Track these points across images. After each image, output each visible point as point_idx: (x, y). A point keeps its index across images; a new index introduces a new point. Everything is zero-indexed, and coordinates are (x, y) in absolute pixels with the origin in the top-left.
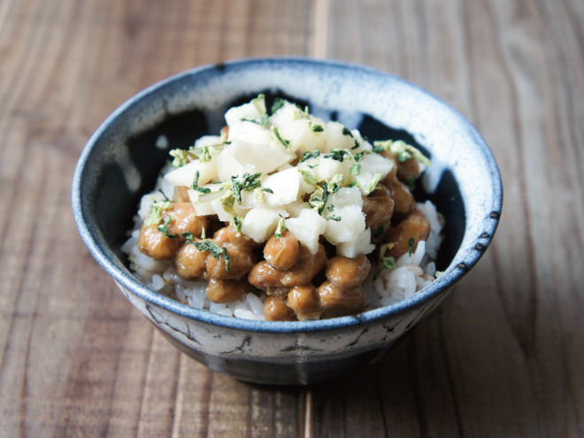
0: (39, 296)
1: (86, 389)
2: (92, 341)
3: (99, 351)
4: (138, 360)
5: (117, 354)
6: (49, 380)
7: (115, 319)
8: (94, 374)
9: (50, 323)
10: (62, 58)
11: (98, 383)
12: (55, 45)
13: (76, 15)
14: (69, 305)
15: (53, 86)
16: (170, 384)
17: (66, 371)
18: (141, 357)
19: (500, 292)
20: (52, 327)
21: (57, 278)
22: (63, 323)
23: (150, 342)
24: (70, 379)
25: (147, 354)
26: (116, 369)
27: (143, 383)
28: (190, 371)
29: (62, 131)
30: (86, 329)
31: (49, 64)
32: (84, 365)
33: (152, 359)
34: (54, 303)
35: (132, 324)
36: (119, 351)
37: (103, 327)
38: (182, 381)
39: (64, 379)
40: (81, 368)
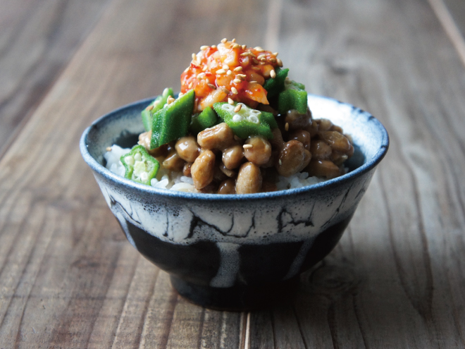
0: (34, 286)
1: (67, 337)
2: (74, 310)
3: (79, 316)
4: (111, 322)
5: (94, 317)
6: (38, 333)
7: (93, 299)
8: (74, 328)
9: (41, 300)
11: (78, 334)
14: (57, 291)
17: (52, 327)
18: (113, 320)
20: (43, 303)
21: (49, 276)
22: (52, 301)
23: (121, 312)
24: (55, 331)
25: (117, 319)
26: (92, 326)
27: (114, 334)
28: (151, 329)
29: (60, 198)
30: (70, 303)
32: (68, 323)
33: (121, 321)
34: (45, 289)
35: (106, 301)
37: (84, 303)
38: (145, 333)
39: (51, 332)
40: (64, 325)
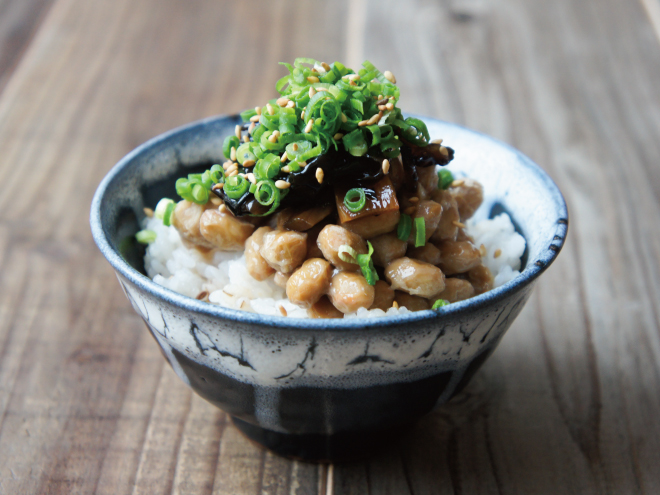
0: (12, 395)
1: (63, 486)
2: (72, 439)
3: (80, 449)
4: (127, 459)
5: (102, 452)
6: (19, 478)
7: (101, 418)
8: (74, 472)
9: (24, 421)
10: (53, 172)
11: (79, 481)
12: (48, 158)
13: (72, 133)
14: (47, 404)
15: (42, 196)
16: (165, 482)
17: (40, 469)
18: (131, 456)
19: (557, 397)
20: (26, 425)
21: (35, 377)
22: (39, 421)
23: (142, 441)
24: (44, 477)
25: (137, 453)
26: (100, 466)
27: (132, 482)
28: (188, 471)
29: (50, 238)
30: (66, 427)
31: (38, 177)
32: (63, 463)
33: (143, 458)
34: (29, 401)
35: (120, 423)
36: (104, 449)
37: (87, 425)
38: (178, 480)
39: (38, 477)
40: (58, 466)
